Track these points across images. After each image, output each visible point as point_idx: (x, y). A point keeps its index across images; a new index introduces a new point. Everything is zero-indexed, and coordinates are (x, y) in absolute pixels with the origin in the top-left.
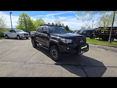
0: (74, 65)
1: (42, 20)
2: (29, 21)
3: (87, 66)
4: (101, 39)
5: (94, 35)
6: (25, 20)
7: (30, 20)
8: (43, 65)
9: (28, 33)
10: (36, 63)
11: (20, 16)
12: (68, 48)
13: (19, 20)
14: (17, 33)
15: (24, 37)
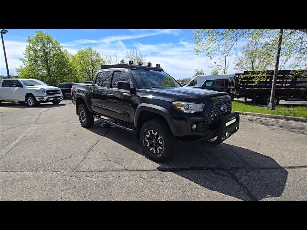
0: (208, 169)
1: (95, 54)
2: (58, 55)
3: (239, 168)
4: (251, 100)
5: (234, 90)
6: (46, 53)
7: (61, 53)
8: (126, 173)
9: (58, 88)
10: (106, 170)
11: (30, 41)
12: (194, 126)
13: (28, 51)
14: (26, 87)
15: (48, 101)
